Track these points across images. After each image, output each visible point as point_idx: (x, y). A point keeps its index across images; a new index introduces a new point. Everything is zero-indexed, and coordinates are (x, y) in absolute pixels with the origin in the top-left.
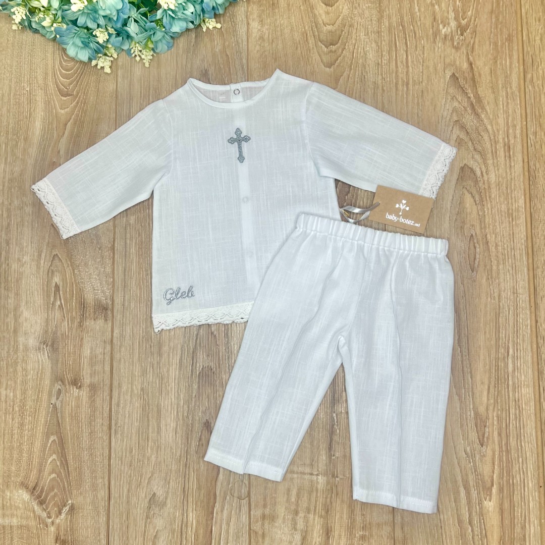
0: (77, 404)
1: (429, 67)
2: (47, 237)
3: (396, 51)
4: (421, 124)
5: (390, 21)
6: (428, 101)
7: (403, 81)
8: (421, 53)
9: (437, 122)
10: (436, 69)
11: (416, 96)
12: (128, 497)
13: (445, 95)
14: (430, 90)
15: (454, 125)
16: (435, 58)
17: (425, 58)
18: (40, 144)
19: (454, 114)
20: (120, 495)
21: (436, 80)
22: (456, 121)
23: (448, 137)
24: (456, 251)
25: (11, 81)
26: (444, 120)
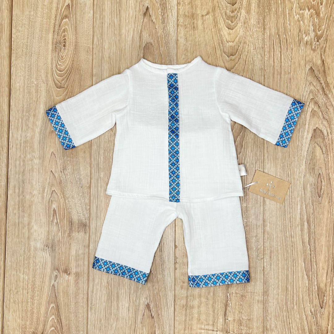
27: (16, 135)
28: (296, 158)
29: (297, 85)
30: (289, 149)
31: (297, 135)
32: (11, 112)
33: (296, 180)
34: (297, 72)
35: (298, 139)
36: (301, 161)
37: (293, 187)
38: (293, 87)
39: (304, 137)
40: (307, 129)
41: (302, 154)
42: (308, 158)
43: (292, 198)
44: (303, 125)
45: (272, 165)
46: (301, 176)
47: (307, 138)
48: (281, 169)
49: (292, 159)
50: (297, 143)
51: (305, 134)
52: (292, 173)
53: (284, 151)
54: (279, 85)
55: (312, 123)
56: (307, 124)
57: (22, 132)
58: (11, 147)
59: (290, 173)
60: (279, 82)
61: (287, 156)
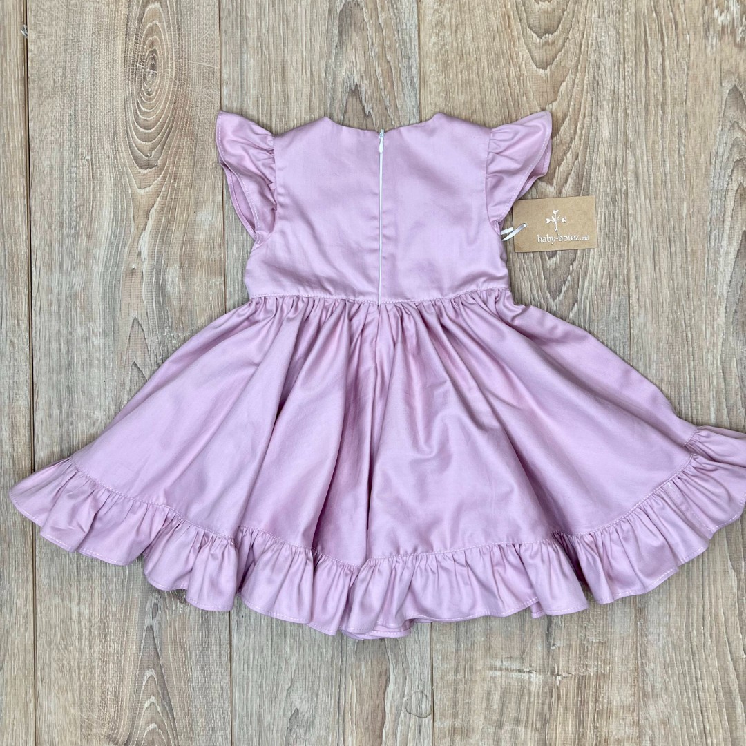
0: (183, 625)
1: (697, 77)
2: (128, 383)
3: (646, 53)
4: (684, 166)
5: (638, 5)
6: (695, 130)
7: (657, 100)
8: (685, 55)
9: (708, 163)
10: (707, 80)
11: (676, 122)
12: (259, 716)
13: (721, 119)
14: (698, 113)
15: (734, 166)
16: (706, 63)
17: (691, 62)
18: (110, 241)
19: (735, 150)
20: (247, 712)
21: (708, 98)
22: (738, 160)
23: (725, 186)
24: (735, 359)
25: (62, 145)
26: (719, 161)
27: (48, 282)
28: (704, 300)
29: (701, 128)
30: (688, 280)
31: (706, 245)
32: (33, 229)
33: (705, 350)
34: (702, 98)
35: (707, 255)
36: (715, 308)
37: (697, 368)
38: (694, 134)
39: (722, 251)
40: (728, 232)
41: (718, 290)
42: (732, 300)
43: (696, 394)
44: (718, 223)
45: (649, 316)
46: (715, 341)
47: (727, 253)
48: (671, 326)
49: (695, 303)
50: (706, 265)
51: (722, 244)
52: (694, 335)
53: (676, 285)
54: (660, 131)
55: (740, 218)
56: (728, 219)
57: (62, 273)
58: (38, 309)
59: (689, 335)
60: (660, 123)
61: (682, 296)
